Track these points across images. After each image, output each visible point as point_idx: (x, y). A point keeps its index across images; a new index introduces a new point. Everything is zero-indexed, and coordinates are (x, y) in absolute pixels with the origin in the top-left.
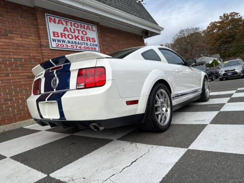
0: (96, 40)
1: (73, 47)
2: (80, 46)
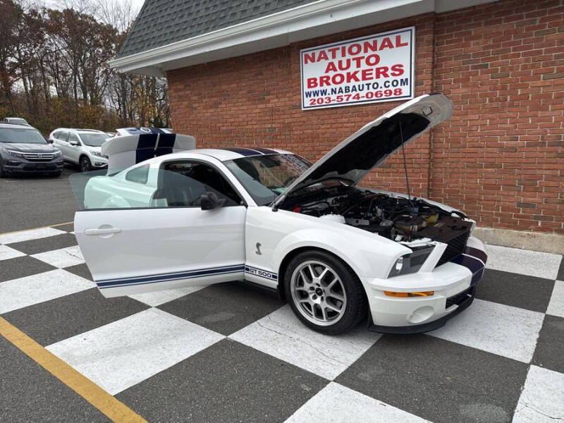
0: (406, 69)
1: (340, 100)
2: (358, 95)
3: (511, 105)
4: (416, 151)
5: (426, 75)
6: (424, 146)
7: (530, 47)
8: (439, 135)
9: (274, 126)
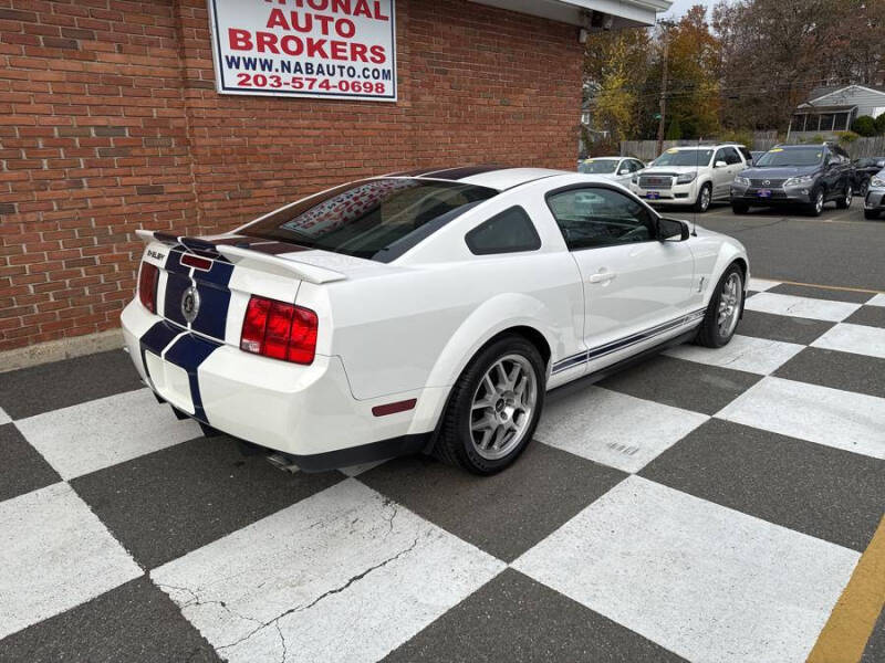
0: (388, 54)
1: (297, 85)
2: (327, 81)
3: (465, 122)
7: (475, 61)
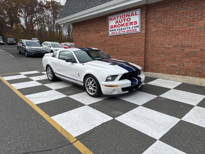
3: (169, 34)
4: (141, 49)
5: (144, 25)
6: (143, 47)
7: (174, 15)
8: (148, 44)
9: (102, 41)
